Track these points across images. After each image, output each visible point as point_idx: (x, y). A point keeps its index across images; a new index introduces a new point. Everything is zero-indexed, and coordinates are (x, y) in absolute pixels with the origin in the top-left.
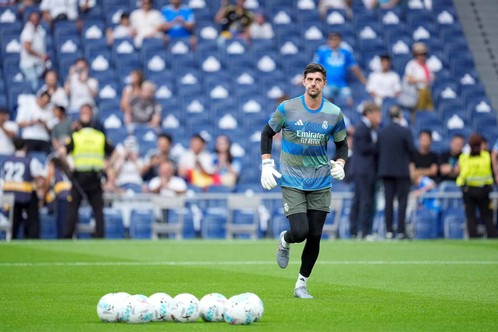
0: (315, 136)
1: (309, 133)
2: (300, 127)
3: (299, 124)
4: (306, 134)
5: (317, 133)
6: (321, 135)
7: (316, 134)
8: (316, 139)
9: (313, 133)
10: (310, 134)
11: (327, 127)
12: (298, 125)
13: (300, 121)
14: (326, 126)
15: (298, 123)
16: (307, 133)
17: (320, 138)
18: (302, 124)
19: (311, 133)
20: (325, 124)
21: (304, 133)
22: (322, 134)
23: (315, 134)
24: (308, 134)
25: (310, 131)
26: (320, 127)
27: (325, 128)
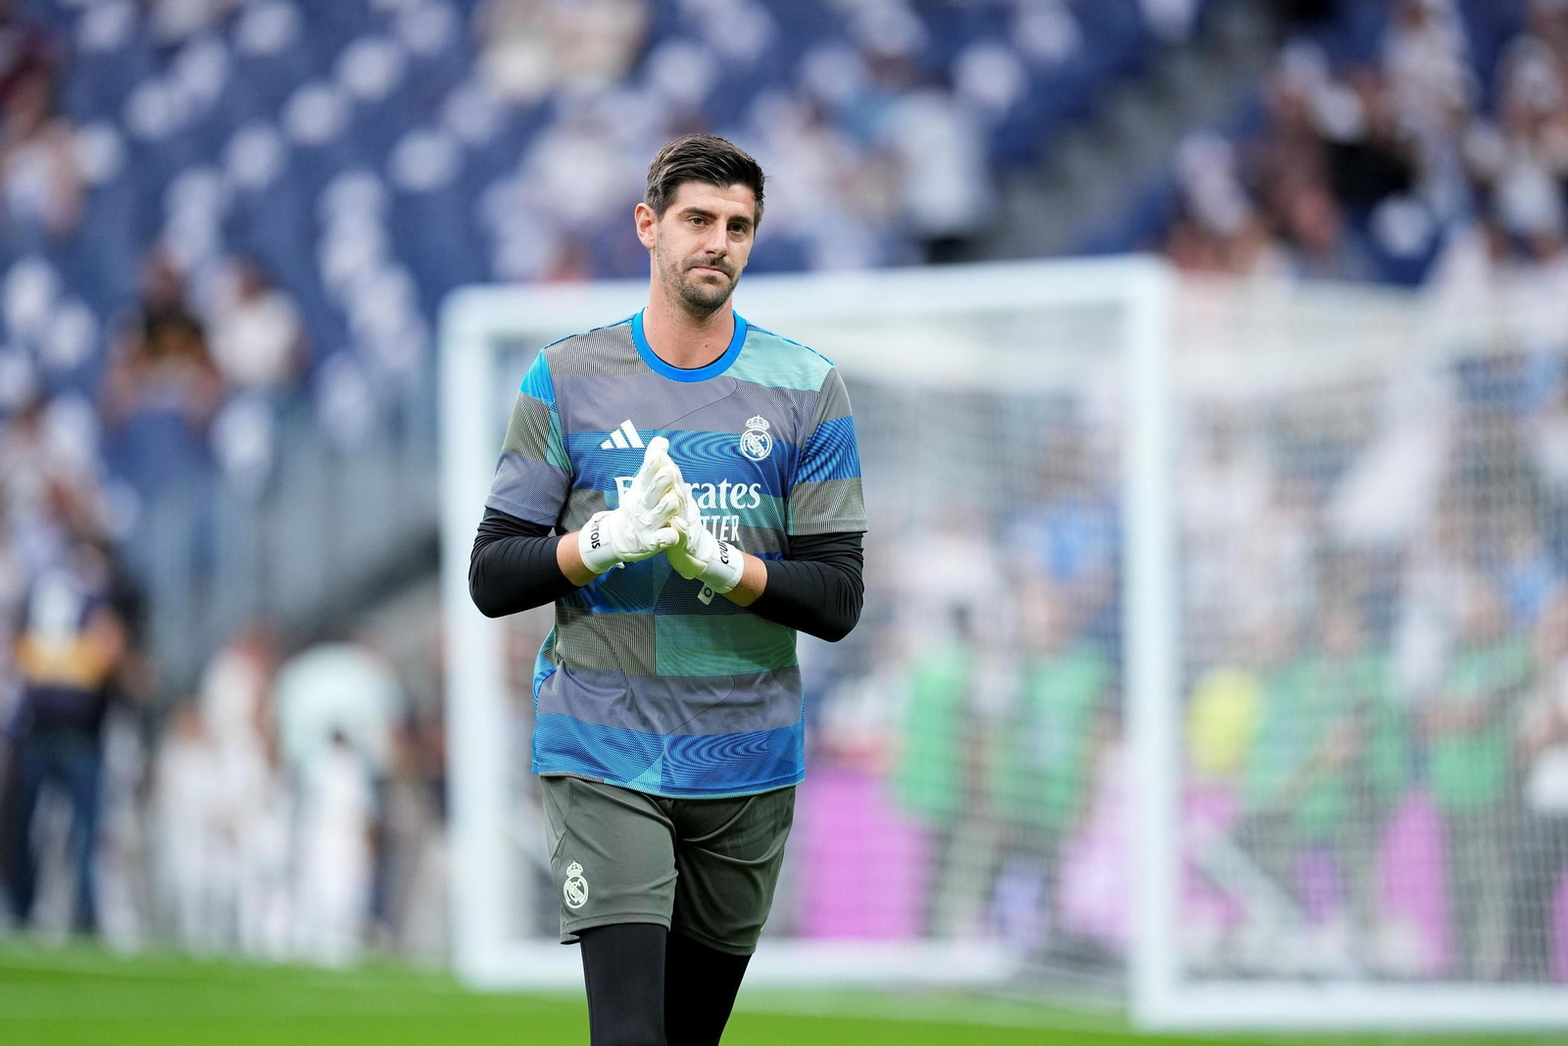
0: (706, 501)
3: (621, 444)
5: (718, 484)
6: (740, 490)
8: (715, 518)
9: (696, 485)
11: (770, 446)
12: (619, 446)
13: (628, 426)
14: (764, 444)
15: (616, 436)
17: (736, 505)
18: (637, 443)
20: (755, 433)
22: (744, 487)
23: (707, 489)
27: (754, 452)
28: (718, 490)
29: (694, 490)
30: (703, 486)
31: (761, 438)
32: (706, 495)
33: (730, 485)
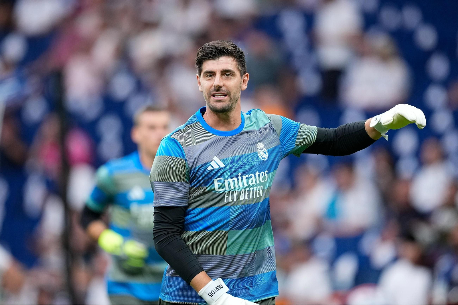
0: (252, 182)
1: (240, 178)
2: (218, 173)
4: (234, 181)
5: (254, 173)
6: (262, 174)
7: (253, 175)
8: (254, 188)
9: (247, 176)
10: (242, 179)
11: (267, 153)
12: (215, 167)
13: (216, 158)
14: (265, 153)
15: (212, 163)
16: (235, 179)
17: (262, 181)
18: (222, 165)
19: (244, 176)
20: (261, 149)
21: (230, 180)
23: (251, 177)
24: (238, 179)
25: (240, 174)
26: (255, 159)
27: (263, 157)
28: (255, 176)
29: (247, 178)
30: (250, 175)
31: (263, 151)
32: (251, 179)
33: (259, 173)
